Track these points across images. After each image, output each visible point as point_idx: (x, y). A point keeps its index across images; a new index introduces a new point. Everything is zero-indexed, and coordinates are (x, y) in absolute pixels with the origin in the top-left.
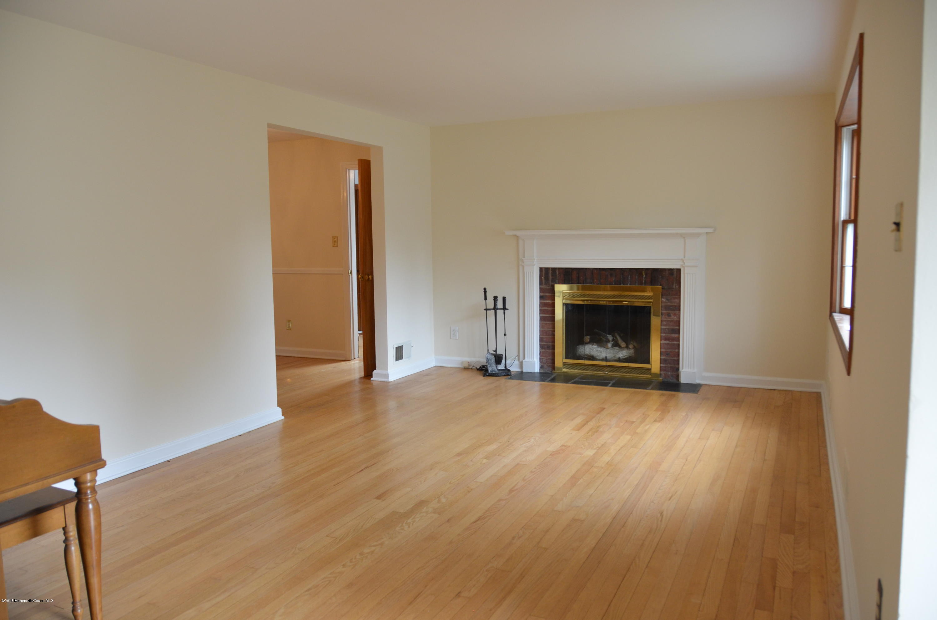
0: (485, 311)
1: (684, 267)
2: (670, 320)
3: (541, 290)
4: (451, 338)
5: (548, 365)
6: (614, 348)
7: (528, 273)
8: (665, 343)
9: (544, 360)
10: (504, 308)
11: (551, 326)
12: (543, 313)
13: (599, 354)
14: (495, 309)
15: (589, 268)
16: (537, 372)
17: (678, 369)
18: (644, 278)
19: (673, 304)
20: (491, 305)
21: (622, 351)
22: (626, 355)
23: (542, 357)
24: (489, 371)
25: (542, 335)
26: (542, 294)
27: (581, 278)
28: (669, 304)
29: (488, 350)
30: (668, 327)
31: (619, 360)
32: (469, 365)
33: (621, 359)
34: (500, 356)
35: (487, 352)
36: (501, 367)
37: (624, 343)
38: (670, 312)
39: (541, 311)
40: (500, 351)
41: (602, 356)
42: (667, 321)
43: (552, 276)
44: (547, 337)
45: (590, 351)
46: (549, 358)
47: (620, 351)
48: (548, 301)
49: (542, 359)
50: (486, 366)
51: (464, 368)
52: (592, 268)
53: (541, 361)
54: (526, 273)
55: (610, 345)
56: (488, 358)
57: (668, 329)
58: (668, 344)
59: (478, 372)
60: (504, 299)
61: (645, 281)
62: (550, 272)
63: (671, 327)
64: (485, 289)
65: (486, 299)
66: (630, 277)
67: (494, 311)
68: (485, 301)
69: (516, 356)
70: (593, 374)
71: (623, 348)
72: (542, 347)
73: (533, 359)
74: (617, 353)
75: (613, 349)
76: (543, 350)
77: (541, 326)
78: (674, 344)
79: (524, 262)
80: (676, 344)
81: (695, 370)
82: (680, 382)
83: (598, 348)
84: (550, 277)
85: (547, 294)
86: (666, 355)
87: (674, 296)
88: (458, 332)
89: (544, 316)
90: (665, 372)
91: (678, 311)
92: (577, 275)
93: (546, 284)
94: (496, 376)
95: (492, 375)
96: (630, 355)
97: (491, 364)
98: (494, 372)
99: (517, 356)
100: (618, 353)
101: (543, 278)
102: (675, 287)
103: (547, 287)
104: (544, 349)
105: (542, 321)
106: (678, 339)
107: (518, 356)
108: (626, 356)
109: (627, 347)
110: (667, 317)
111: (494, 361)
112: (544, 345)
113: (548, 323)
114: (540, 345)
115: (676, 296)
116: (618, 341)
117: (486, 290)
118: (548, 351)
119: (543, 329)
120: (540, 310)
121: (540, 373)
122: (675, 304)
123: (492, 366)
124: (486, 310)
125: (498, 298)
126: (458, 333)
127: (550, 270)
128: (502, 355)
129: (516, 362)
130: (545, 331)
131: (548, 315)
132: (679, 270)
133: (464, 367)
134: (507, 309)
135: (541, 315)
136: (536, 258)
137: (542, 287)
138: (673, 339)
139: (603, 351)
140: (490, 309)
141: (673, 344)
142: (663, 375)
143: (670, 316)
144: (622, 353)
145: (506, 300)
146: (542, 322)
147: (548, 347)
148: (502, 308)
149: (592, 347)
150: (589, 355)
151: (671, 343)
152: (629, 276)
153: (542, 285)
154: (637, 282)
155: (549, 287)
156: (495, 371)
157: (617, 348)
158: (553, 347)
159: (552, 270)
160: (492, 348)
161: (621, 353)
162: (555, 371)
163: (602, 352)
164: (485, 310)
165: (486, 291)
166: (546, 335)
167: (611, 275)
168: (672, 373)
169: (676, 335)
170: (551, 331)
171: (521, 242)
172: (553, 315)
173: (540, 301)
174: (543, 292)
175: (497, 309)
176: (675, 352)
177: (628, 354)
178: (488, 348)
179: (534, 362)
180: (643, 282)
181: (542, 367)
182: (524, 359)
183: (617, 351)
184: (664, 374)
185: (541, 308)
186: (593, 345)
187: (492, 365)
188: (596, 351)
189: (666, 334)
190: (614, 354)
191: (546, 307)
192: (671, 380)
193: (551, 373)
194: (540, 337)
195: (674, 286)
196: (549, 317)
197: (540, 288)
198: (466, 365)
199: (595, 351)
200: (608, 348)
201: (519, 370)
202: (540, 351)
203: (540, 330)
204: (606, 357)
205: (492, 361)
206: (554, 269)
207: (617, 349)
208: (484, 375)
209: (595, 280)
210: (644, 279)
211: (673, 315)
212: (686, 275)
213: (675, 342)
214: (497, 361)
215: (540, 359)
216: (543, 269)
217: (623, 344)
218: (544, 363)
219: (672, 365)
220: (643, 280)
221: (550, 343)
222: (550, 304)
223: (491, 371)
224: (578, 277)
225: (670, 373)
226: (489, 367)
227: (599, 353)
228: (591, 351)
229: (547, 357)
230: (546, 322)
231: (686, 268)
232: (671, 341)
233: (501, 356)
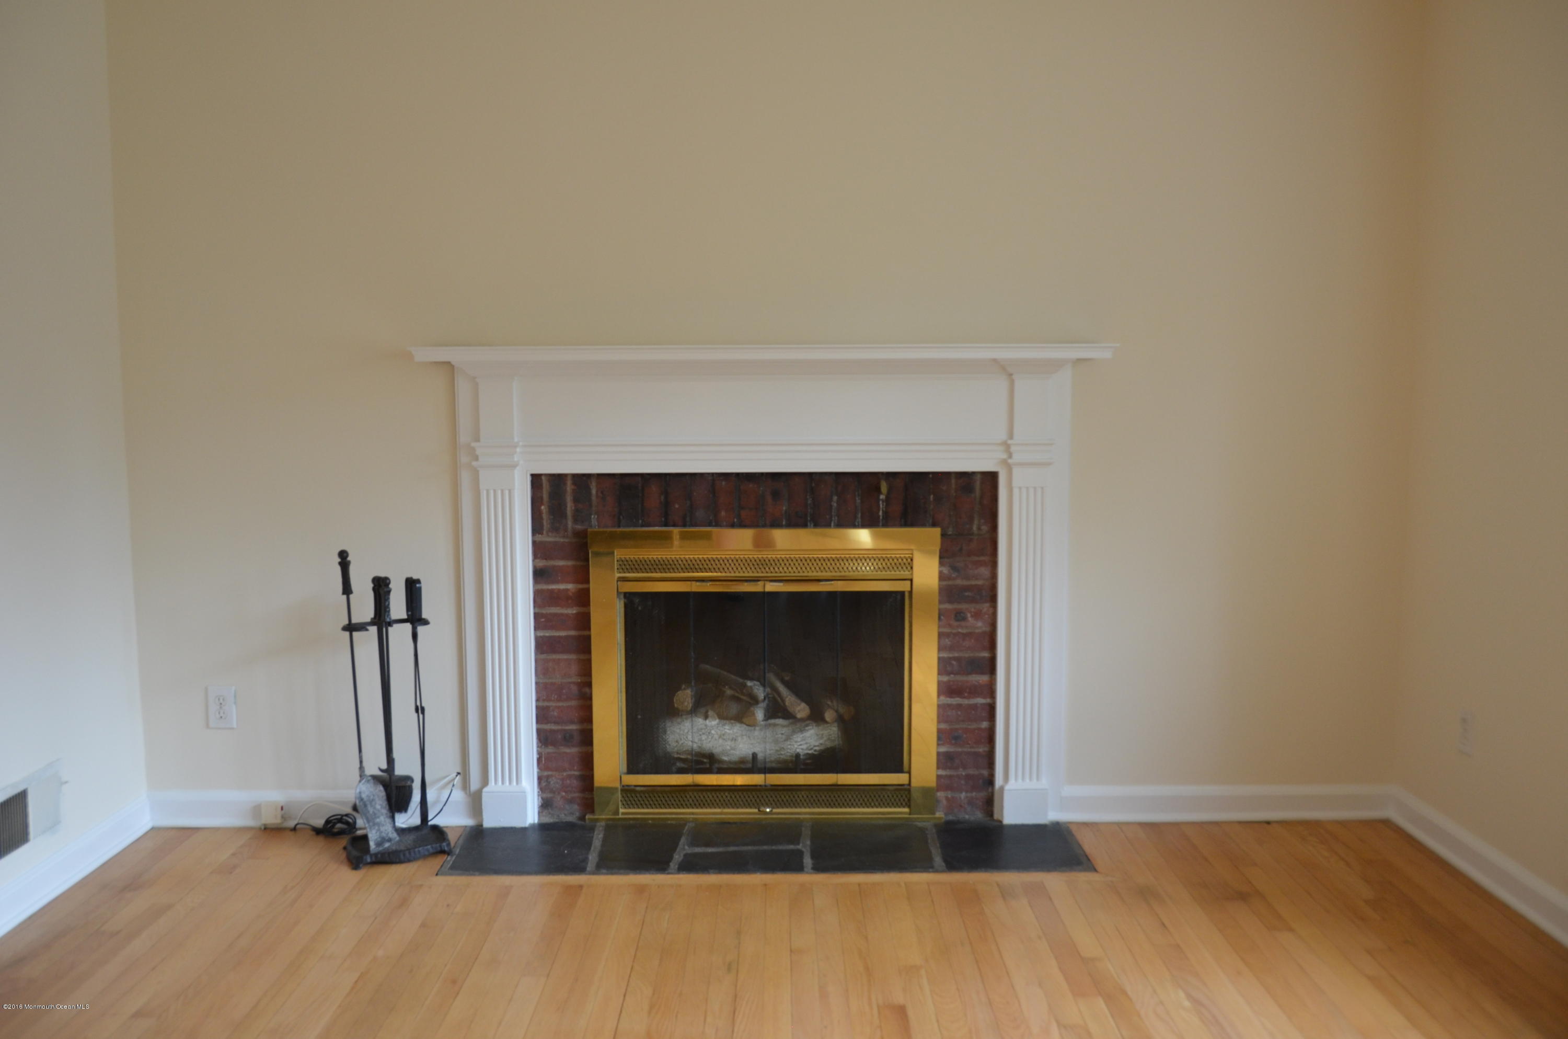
0: (347, 634)
1: (1010, 468)
2: (964, 631)
3: (539, 550)
4: (207, 726)
5: (570, 796)
6: (772, 721)
7: (492, 492)
8: (949, 706)
9: (555, 782)
10: (415, 618)
11: (574, 669)
12: (545, 628)
13: (728, 745)
14: (381, 619)
15: (702, 475)
16: (533, 826)
17: (990, 781)
18: (881, 502)
19: (973, 583)
20: (364, 610)
21: (801, 731)
22: (817, 744)
23: (546, 773)
24: (372, 845)
25: (544, 700)
26: (541, 563)
27: (677, 506)
28: (959, 582)
29: (361, 768)
30: (956, 655)
31: (796, 765)
32: (282, 817)
33: (802, 757)
34: (403, 784)
35: (358, 778)
36: (409, 818)
37: (803, 705)
38: (963, 606)
39: (540, 621)
40: (406, 766)
41: (738, 753)
42: (955, 635)
43: (576, 500)
44: (560, 704)
45: (700, 740)
46: (573, 773)
47: (794, 732)
48: (562, 586)
49: (548, 777)
50: (347, 815)
51: (265, 829)
52: (713, 474)
53: (544, 784)
54: (485, 492)
55: (759, 714)
56: (364, 796)
57: (958, 659)
58: (959, 706)
59: (321, 841)
60: (413, 588)
61: (886, 513)
62: (569, 487)
63: (967, 655)
64: (343, 555)
65: (347, 589)
66: (838, 502)
67: (373, 630)
68: (345, 597)
69: (455, 774)
70: (723, 816)
71: (802, 720)
72: (544, 738)
73: (517, 783)
74: (786, 740)
75: (770, 725)
76: (550, 749)
77: (542, 669)
78: (976, 704)
79: (476, 458)
80: (984, 704)
81: (1044, 783)
82: (1001, 822)
83: (724, 725)
84: (570, 506)
85: (561, 563)
86: (953, 742)
87: (976, 558)
88: (235, 703)
89: (550, 637)
90: (949, 792)
91: (987, 605)
92: (662, 498)
93: (554, 529)
94: (400, 862)
95: (387, 858)
96: (829, 744)
97: (375, 816)
98: (387, 845)
99: (459, 773)
100: (788, 738)
101: (543, 507)
102: (979, 529)
103: (557, 539)
104: (554, 744)
105: (542, 653)
106: (991, 691)
107: (464, 773)
108: (817, 748)
109: (817, 717)
110: (956, 624)
111: (385, 803)
112: (552, 731)
113: (567, 660)
114: (539, 731)
115: (982, 558)
116: (783, 701)
117: (349, 559)
118: (568, 750)
119: (545, 681)
120: (537, 616)
121: (543, 827)
122: (980, 582)
123: (379, 824)
124: (351, 628)
125: (391, 586)
126: (234, 707)
127: (569, 482)
128: (410, 779)
129: (458, 795)
130: (552, 684)
131: (563, 634)
132: (991, 478)
133: (265, 825)
134: (426, 622)
135: (541, 634)
136: (521, 444)
137: (539, 538)
138: (974, 691)
139: (742, 735)
140: (362, 627)
141: (974, 707)
142: (944, 802)
143: (964, 619)
144: (804, 739)
145: (420, 589)
146: (543, 656)
147: (567, 739)
148: (405, 616)
149: (706, 725)
150: (698, 750)
151: (966, 702)
152: (835, 498)
153: (542, 534)
154: (859, 515)
155: (566, 540)
156: (390, 840)
157: (780, 721)
158: (587, 738)
159: (574, 483)
160: (376, 763)
161: (798, 737)
162: (596, 817)
163: (739, 739)
164: (345, 628)
165: (349, 562)
166: (559, 700)
167: (776, 495)
168: (969, 795)
169: (984, 679)
170: (578, 684)
171: (463, 388)
172: (586, 633)
173: (534, 586)
174: (546, 557)
175: (390, 624)
176: (980, 729)
177: (821, 741)
178: (361, 762)
179: (525, 792)
180: (879, 517)
181: (545, 805)
182: (485, 781)
183: (784, 730)
184: (947, 798)
185: (537, 611)
186: (706, 717)
187: (378, 820)
188: (720, 737)
189: (952, 676)
190: (776, 741)
191: (557, 605)
192: (967, 817)
193: (580, 822)
194: (537, 707)
195: (975, 528)
196: (567, 637)
197: (534, 543)
198: (271, 818)
199: (716, 736)
200: (752, 725)
201: (469, 822)
202: (540, 754)
203: (537, 683)
204: (754, 756)
205: (378, 807)
206: (582, 480)
207: (783, 726)
208: (355, 863)
209: (723, 513)
210: (881, 506)
211: (972, 616)
212: (1016, 492)
213: (980, 701)
214: (393, 800)
215: (540, 779)
216: (543, 478)
217: (801, 710)
218: (552, 791)
219: (971, 771)
220: (879, 510)
221: (572, 722)
222: (571, 594)
223: (379, 844)
224: (667, 505)
225: (964, 793)
226: (370, 828)
227: (729, 743)
228: (704, 737)
229: (565, 770)
230: (555, 656)
231: (1016, 471)
232: (965, 698)
233: (409, 783)
